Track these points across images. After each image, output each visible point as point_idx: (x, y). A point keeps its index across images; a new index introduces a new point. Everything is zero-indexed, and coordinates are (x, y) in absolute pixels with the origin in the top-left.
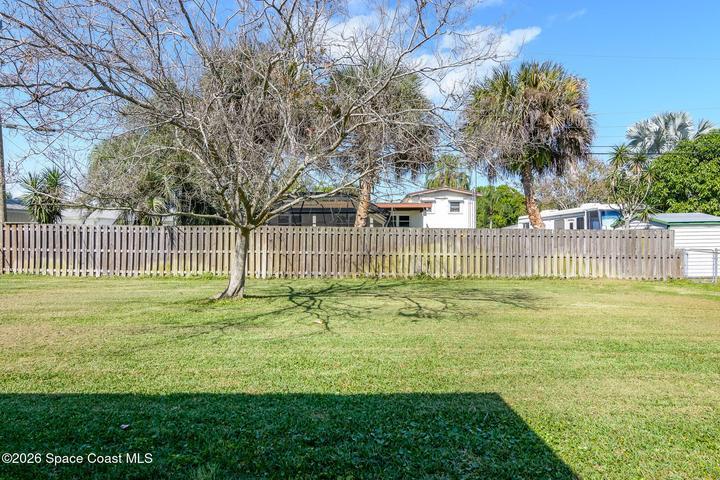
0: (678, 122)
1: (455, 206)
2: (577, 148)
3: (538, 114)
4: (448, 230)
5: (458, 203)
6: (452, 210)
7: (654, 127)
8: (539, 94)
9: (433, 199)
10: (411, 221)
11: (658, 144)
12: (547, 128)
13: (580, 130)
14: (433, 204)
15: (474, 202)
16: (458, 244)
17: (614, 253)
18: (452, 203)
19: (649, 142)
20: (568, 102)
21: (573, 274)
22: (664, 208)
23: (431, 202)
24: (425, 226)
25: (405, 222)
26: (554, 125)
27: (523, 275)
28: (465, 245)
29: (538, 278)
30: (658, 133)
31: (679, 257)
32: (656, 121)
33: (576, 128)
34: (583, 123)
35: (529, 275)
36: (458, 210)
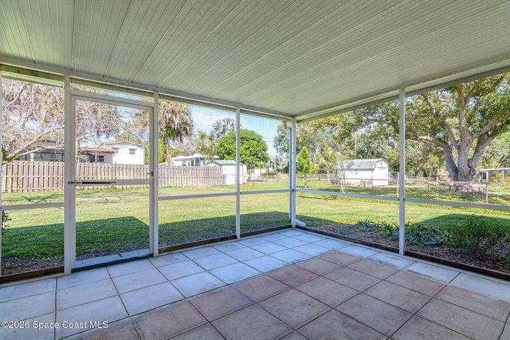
0: (231, 122)
1: (132, 151)
2: (187, 132)
3: (170, 115)
4: (126, 165)
5: (134, 150)
6: (130, 153)
7: (223, 124)
8: (170, 107)
9: (119, 147)
10: (105, 159)
11: (224, 131)
12: (174, 122)
13: (188, 124)
14: (119, 150)
15: (143, 150)
16: (132, 172)
17: (201, 176)
18: (130, 150)
19: (221, 130)
20: (183, 112)
21: (185, 185)
22: (222, 158)
23: (117, 148)
24: (114, 163)
25: (101, 159)
26: (177, 121)
27: (163, 186)
28: (135, 172)
29: (170, 187)
30: (224, 126)
31: (224, 177)
32: (224, 121)
33: (186, 123)
34: (189, 122)
35: (166, 186)
36: (134, 153)
